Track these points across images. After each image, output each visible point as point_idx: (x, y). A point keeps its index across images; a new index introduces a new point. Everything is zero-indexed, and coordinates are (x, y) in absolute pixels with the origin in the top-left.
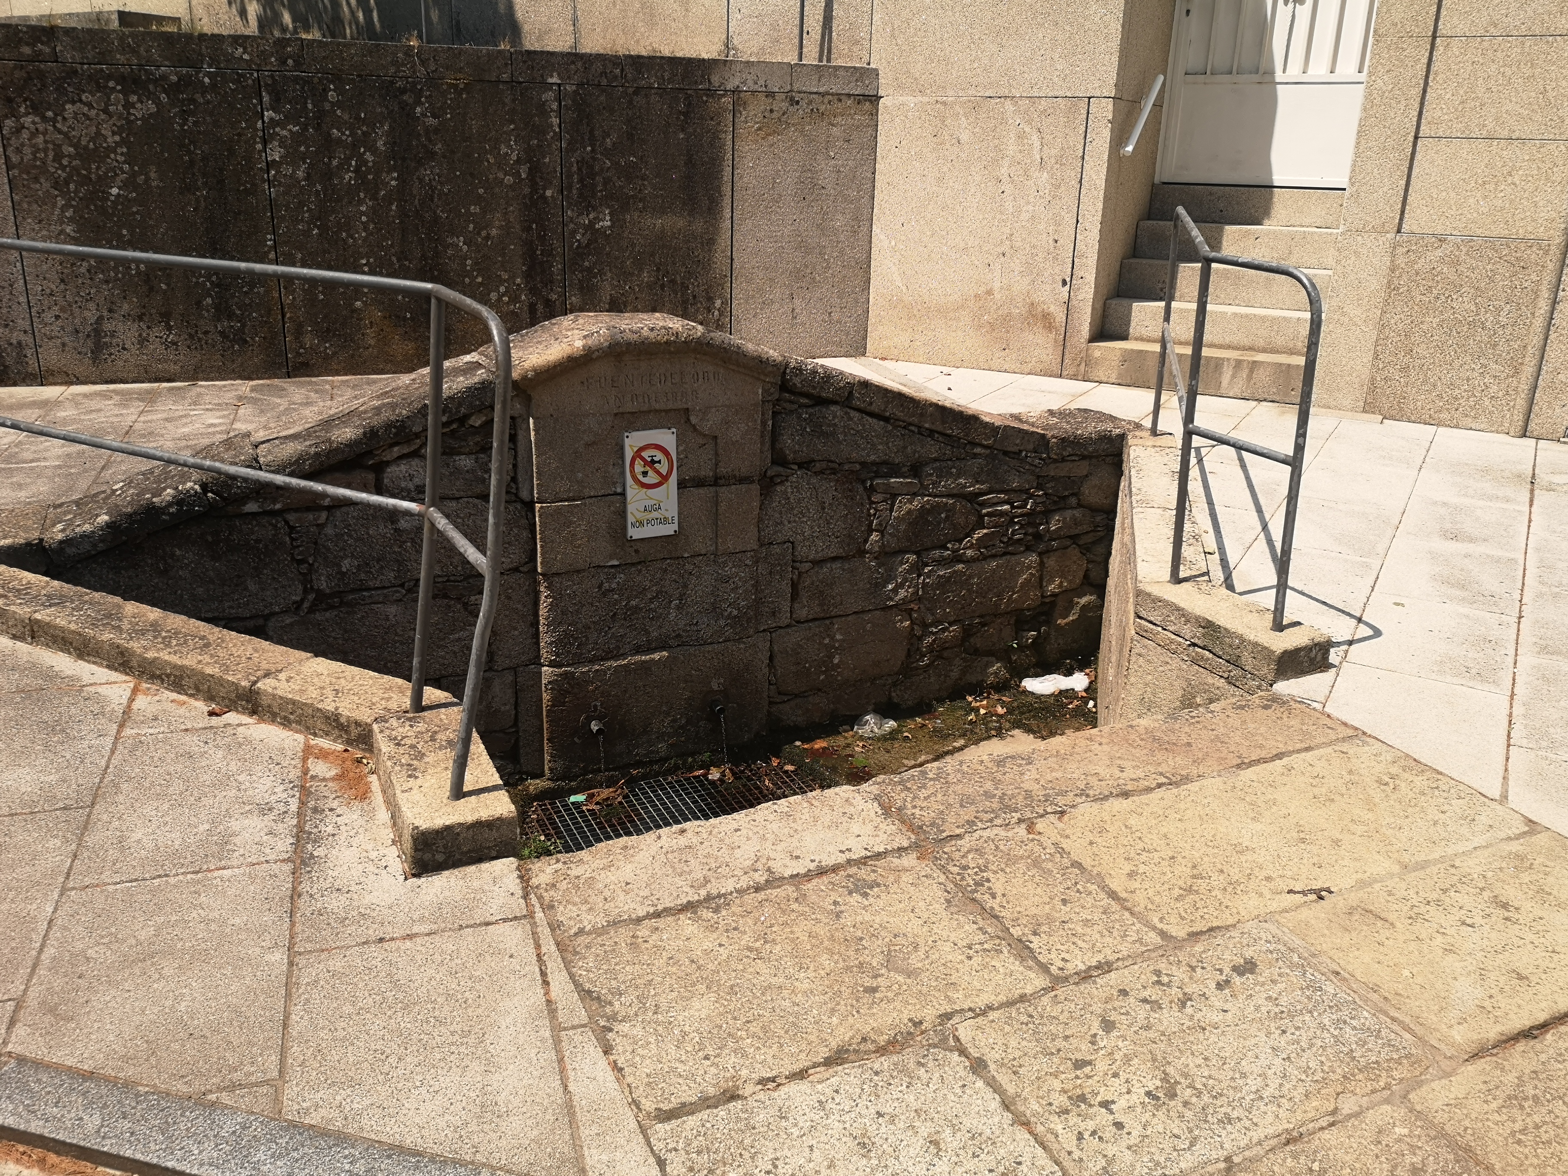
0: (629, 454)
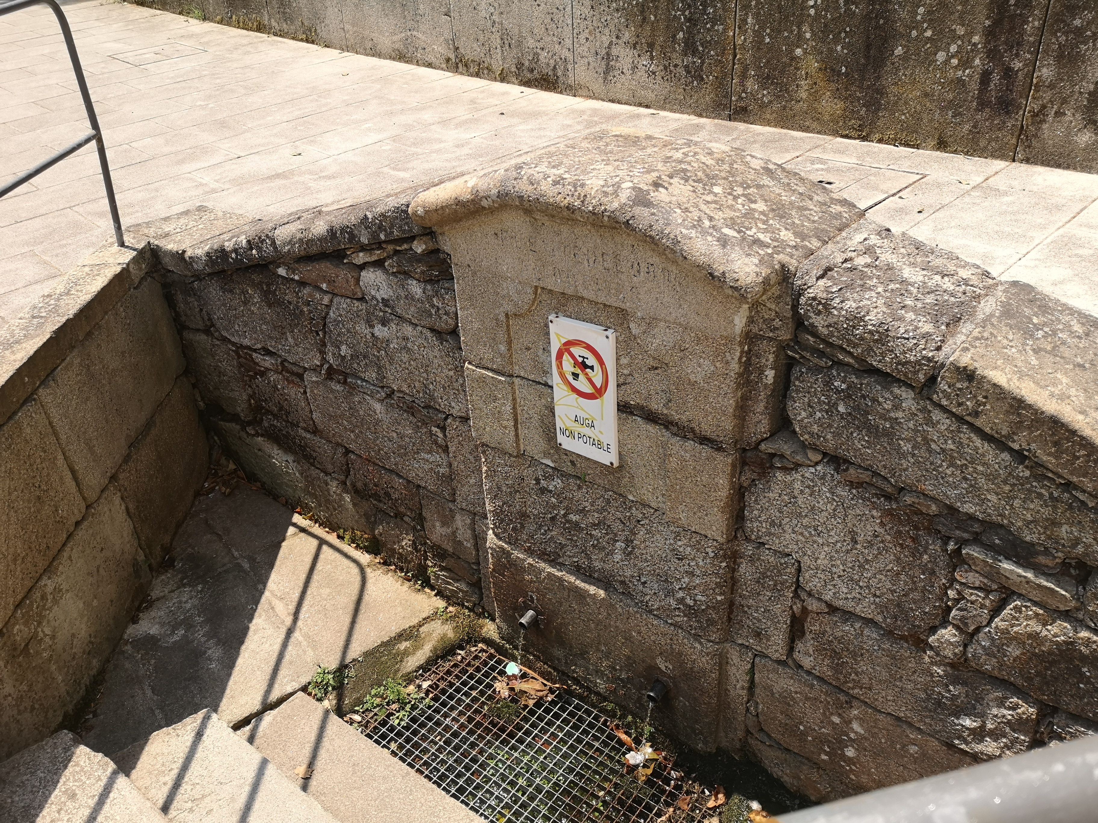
0: (555, 345)
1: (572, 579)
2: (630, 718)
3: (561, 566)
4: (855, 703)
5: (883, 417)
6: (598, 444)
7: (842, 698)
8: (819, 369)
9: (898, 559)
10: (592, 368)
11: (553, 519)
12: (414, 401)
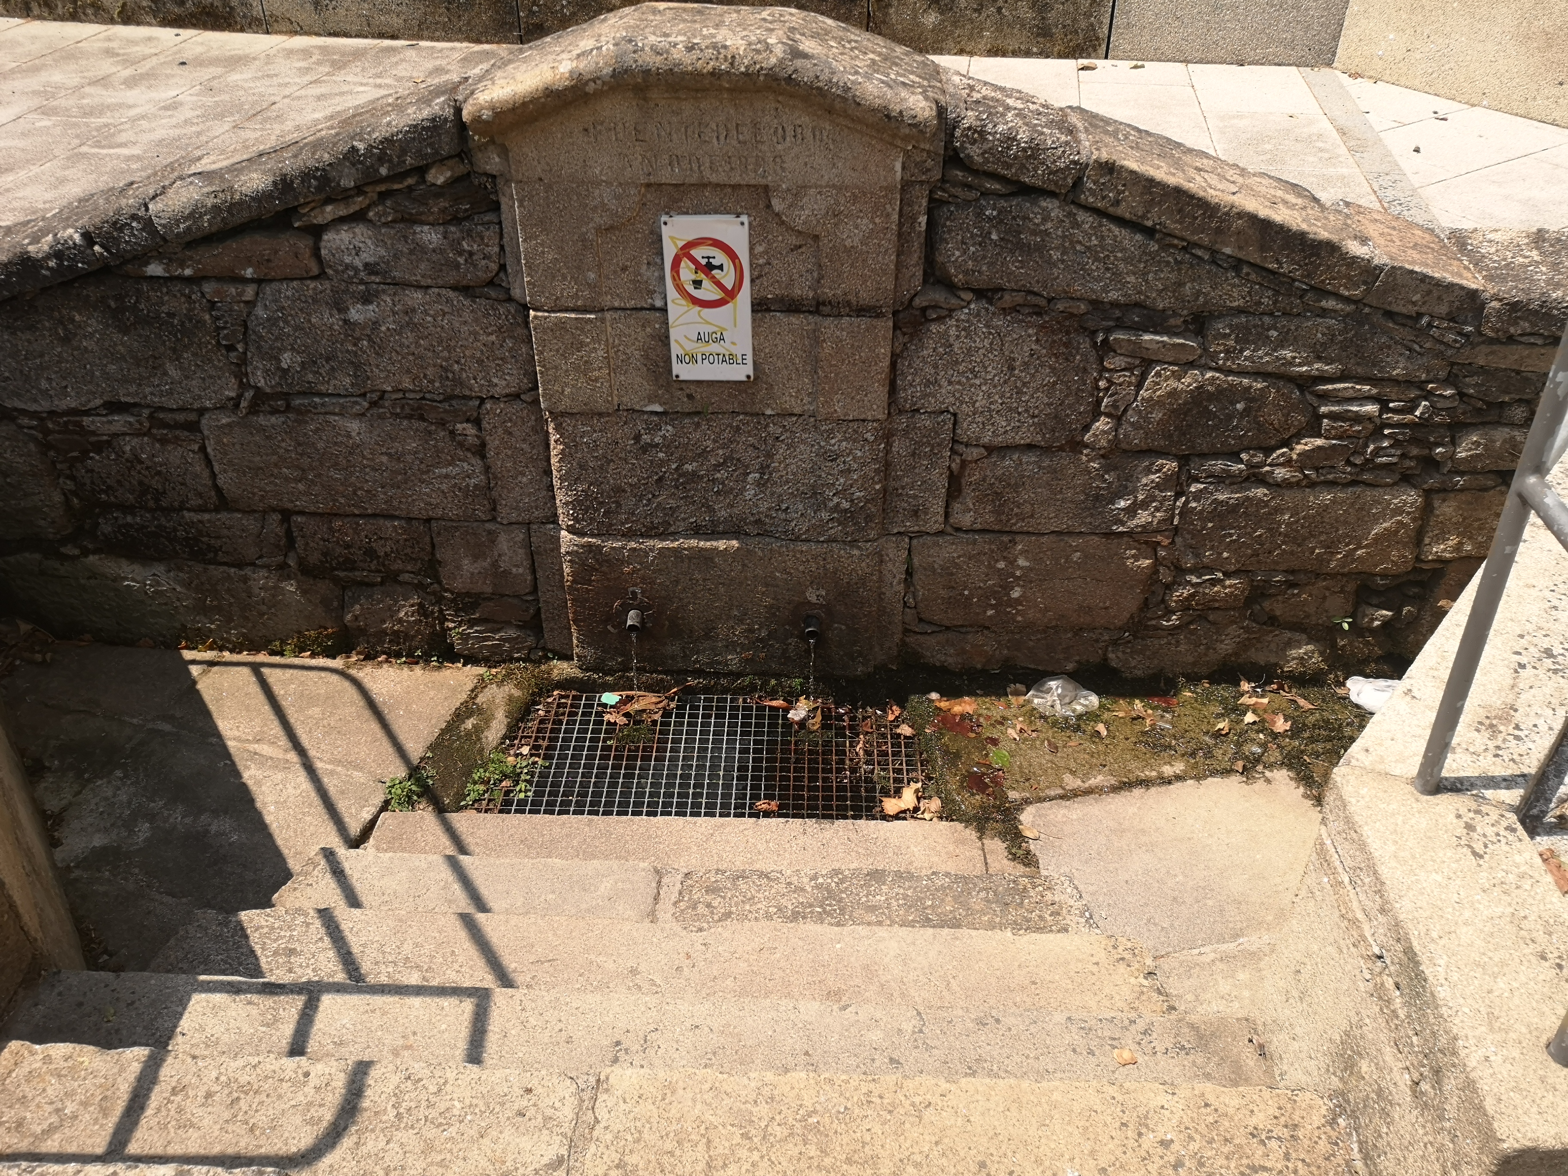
0: (670, 252)
1: (693, 542)
2: (773, 682)
3: (674, 536)
4: (1018, 538)
5: (1034, 233)
6: (730, 359)
7: (1005, 538)
8: (968, 203)
9: (1053, 369)
10: (721, 267)
11: (660, 479)
12: (423, 398)
